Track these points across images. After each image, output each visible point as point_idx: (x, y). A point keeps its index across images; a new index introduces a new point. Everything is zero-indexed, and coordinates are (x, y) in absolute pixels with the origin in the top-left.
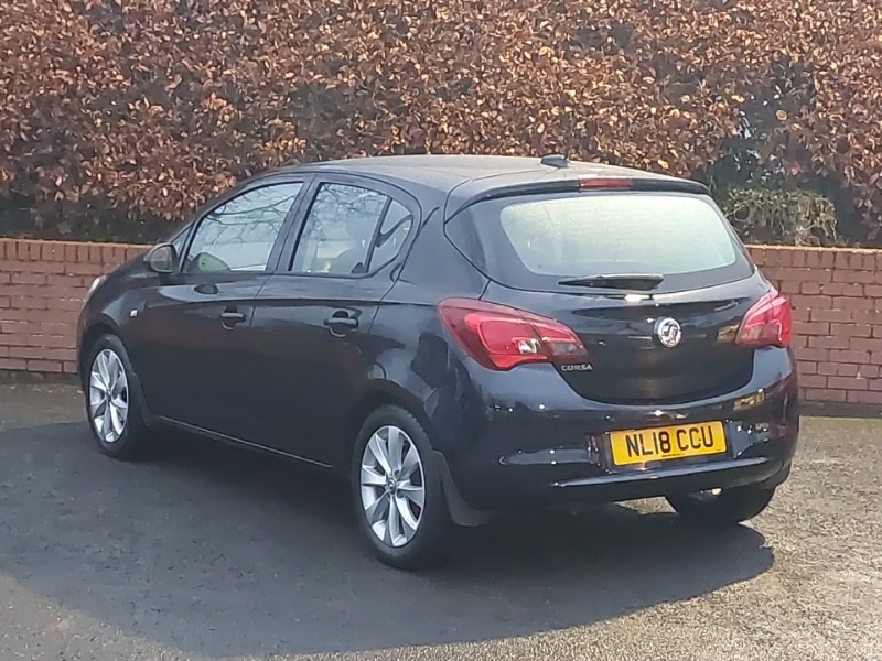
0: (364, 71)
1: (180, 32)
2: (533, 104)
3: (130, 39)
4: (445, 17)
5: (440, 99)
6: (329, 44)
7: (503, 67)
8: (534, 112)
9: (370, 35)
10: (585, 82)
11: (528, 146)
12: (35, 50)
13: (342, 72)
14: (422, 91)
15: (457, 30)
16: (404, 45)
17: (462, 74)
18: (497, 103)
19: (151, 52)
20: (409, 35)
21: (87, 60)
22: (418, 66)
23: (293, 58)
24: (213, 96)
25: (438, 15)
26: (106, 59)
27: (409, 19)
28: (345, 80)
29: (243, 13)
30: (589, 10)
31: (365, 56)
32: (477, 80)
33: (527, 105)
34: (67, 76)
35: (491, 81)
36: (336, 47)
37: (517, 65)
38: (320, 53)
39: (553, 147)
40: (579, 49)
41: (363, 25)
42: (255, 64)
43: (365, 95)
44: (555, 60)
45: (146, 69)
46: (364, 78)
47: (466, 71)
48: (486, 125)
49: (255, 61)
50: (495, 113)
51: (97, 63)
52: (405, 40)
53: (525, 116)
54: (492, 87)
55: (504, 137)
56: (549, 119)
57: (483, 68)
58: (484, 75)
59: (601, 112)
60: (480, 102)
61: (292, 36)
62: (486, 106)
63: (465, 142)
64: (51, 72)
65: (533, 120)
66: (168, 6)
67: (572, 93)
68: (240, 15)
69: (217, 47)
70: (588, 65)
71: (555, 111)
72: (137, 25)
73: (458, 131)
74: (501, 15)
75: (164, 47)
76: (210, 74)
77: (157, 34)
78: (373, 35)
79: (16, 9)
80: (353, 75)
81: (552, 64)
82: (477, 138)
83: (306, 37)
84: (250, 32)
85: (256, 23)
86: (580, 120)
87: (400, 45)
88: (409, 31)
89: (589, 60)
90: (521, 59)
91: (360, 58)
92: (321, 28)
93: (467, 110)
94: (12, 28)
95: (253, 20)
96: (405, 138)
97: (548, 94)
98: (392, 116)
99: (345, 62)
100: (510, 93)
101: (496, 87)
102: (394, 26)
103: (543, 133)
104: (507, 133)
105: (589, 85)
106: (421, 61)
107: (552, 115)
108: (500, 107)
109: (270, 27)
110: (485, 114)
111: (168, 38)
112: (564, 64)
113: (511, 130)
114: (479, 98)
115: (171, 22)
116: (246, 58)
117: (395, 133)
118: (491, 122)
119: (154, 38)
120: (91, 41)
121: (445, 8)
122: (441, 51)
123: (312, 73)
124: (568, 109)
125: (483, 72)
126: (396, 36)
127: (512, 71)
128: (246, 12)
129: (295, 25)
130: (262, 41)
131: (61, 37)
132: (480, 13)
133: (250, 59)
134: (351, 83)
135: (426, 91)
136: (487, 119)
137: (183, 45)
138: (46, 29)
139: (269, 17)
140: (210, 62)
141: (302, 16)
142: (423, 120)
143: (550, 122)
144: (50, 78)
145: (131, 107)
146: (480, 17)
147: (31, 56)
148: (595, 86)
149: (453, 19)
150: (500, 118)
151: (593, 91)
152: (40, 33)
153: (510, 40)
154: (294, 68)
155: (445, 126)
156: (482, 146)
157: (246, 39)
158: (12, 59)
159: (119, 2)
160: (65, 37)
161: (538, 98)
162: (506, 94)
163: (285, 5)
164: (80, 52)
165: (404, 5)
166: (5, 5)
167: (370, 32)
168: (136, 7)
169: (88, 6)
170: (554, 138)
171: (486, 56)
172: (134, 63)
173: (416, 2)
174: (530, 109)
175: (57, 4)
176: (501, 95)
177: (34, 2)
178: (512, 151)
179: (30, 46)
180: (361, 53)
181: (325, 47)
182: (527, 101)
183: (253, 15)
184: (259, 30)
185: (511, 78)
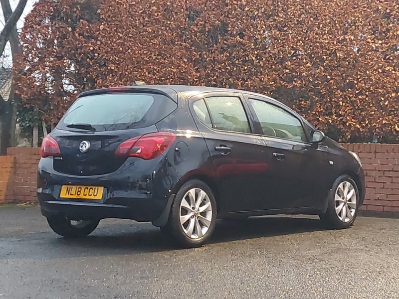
0: (304, 80)
1: (229, 68)
2: (383, 92)
3: (209, 72)
4: (341, 55)
5: (339, 91)
6: (289, 69)
7: (369, 76)
9: (307, 65)
11: (381, 111)
12: (173, 77)
13: (295, 81)
14: (330, 87)
15: (347, 61)
17: (349, 80)
18: (366, 92)
19: (217, 76)
20: (325, 64)
22: (329, 77)
23: (274, 76)
25: (338, 55)
26: (200, 80)
27: (325, 57)
28: (296, 84)
29: (254, 58)
31: (304, 74)
32: (356, 82)
33: (380, 92)
35: (363, 82)
36: (292, 70)
37: (375, 75)
38: (285, 73)
39: (393, 111)
41: (304, 61)
42: (258, 79)
43: (304, 90)
44: (394, 72)
45: (214, 83)
46: (304, 83)
47: (351, 78)
48: (360, 102)
49: (259, 78)
50: (364, 97)
52: (323, 66)
53: (380, 97)
54: (363, 85)
56: (391, 98)
58: (360, 80)
60: (357, 92)
61: (273, 67)
62: (361, 93)
63: (351, 109)
65: (383, 99)
66: (224, 57)
68: (252, 59)
69: (244, 73)
71: (393, 95)
72: (212, 66)
73: (348, 105)
74: (368, 54)
75: (222, 74)
76: (240, 85)
77: (220, 69)
78: (309, 65)
79: (166, 61)
80: (299, 82)
81: (393, 74)
82: (357, 108)
83: (280, 67)
84: (256, 66)
85: (259, 62)
87: (321, 69)
88: (325, 62)
90: (377, 72)
91: (303, 74)
92: (286, 63)
93: (351, 95)
94: (164, 69)
95: (258, 61)
96: (324, 109)
97: (390, 87)
98: (317, 99)
99: (296, 77)
100: (372, 87)
101: (365, 85)
102: (318, 60)
103: (387, 105)
104: (371, 105)
106: (330, 75)
107: (392, 97)
108: (367, 93)
109: (264, 64)
110: (360, 97)
111: (224, 70)
113: (373, 104)
114: (357, 90)
115: (225, 64)
116: (255, 77)
117: (318, 106)
118: (363, 100)
119: (219, 71)
120: (194, 73)
121: (342, 52)
122: (339, 70)
123: (282, 82)
125: (359, 78)
126: (319, 65)
127: (372, 78)
128: (256, 58)
129: (276, 62)
130: (261, 70)
131: (182, 71)
132: (358, 53)
133: (257, 77)
134: (299, 85)
135: (332, 88)
136: (361, 99)
137: (230, 73)
138: (177, 68)
139: (264, 59)
140: (240, 79)
141: (278, 58)
142: (331, 100)
143: (392, 100)
146: (358, 55)
147: (171, 80)
149: (345, 56)
150: (367, 99)
152: (175, 70)
153: (372, 64)
154: (274, 80)
155: (341, 103)
156: (360, 111)
157: (255, 69)
158: (164, 82)
159: (205, 57)
160: (184, 72)
161: (385, 89)
162: (369, 88)
163: (271, 54)
164: (189, 77)
165: (323, 51)
166: (163, 60)
167: (307, 63)
168: (212, 58)
169: (194, 59)
170: (393, 107)
171: (361, 72)
172: (211, 81)
173: (329, 50)
174: (382, 94)
175: (182, 58)
176: (367, 89)
177: (173, 58)
178: (373, 113)
179: (171, 76)
180: (303, 72)
181: (288, 71)
182: (380, 90)
183: (258, 59)
184: (260, 65)
185: (372, 81)
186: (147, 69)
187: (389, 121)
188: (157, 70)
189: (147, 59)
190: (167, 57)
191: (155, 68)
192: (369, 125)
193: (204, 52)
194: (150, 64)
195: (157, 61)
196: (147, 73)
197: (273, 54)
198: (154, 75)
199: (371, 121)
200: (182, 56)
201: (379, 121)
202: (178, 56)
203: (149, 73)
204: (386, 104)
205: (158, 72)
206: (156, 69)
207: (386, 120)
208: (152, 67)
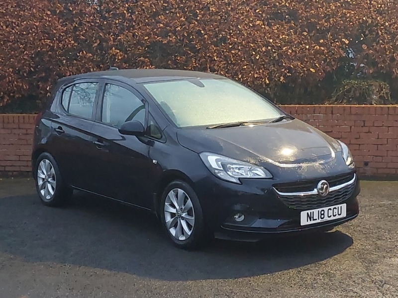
0: (179, 35)
2: (254, 46)
3: (77, 25)
4: (214, 10)
5: (213, 46)
7: (240, 31)
8: (254, 50)
9: (181, 19)
10: (277, 36)
11: (252, 65)
12: (36, 31)
13: (169, 36)
14: (204, 42)
15: (219, 15)
16: (196, 23)
17: (222, 34)
18: (238, 46)
19: (86, 30)
20: (198, 18)
21: (58, 35)
22: (203, 32)
23: (148, 31)
24: (114, 48)
25: (211, 9)
26: (66, 34)
27: (198, 11)
28: (171, 39)
29: (125, 11)
30: (277, 4)
31: (179, 28)
32: (229, 37)
33: (251, 47)
34: (49, 42)
35: (235, 37)
36: (166, 25)
37: (246, 30)
38: (159, 28)
39: (263, 65)
40: (274, 21)
41: (178, 15)
42: (131, 34)
43: (180, 45)
44: (263, 26)
45: (84, 38)
46: (179, 38)
47: (224, 33)
48: (233, 56)
49: (131, 32)
50: (237, 51)
51: (63, 36)
52: (197, 20)
53: (251, 51)
54: (236, 40)
55: (242, 61)
56: (261, 52)
57: (231, 32)
58: (232, 34)
59: (284, 48)
60: (230, 46)
61: (147, 21)
62: (233, 48)
63: (225, 64)
64: (43, 41)
65: (254, 53)
66: (93, 10)
67: (271, 40)
68: (124, 13)
69: (114, 27)
70: (278, 28)
71: (264, 49)
72: (79, 19)
73: (221, 60)
74: (238, 8)
75: (91, 28)
76: (112, 39)
77: (88, 22)
78: (183, 19)
79: (27, 14)
80: (174, 37)
81: (262, 28)
82: (230, 62)
83: (153, 21)
84: (129, 20)
85: (131, 16)
86: (275, 52)
87: (194, 23)
88: (198, 16)
89: (278, 26)
90: (248, 27)
91: (177, 29)
92: (160, 17)
93: (225, 50)
94: (25, 23)
95: (129, 14)
96: (199, 64)
97: (260, 42)
98: (192, 54)
99: (170, 31)
100: (244, 42)
101: (237, 39)
102: (191, 15)
103: (259, 59)
105: (278, 37)
106: (204, 29)
107: (263, 51)
108: (240, 48)
109: (137, 17)
110: (233, 52)
111: (93, 24)
112: (267, 28)
113: (244, 58)
114: (230, 44)
115: (94, 17)
116: (127, 31)
117: (194, 61)
118: (235, 55)
119: (87, 24)
120: (60, 27)
121: (214, 6)
122: (212, 25)
123: (156, 37)
124: (269, 48)
125: (232, 33)
126: (193, 19)
127: (244, 32)
128: (127, 11)
129: (148, 16)
130: (134, 24)
131: (46, 25)
132: (229, 7)
133: (129, 32)
134: (174, 40)
135: (207, 42)
137: (100, 27)
138: (40, 22)
139: (137, 13)
140: (112, 34)
141: (151, 12)
142: (206, 55)
143: (262, 54)
144: (42, 44)
145: (78, 54)
146: (229, 9)
147: (34, 34)
148: (281, 37)
149: (218, 10)
150: (239, 53)
151: (280, 39)
152: (37, 24)
153: (243, 19)
154: (149, 35)
155: (215, 58)
156: (232, 65)
157: (127, 23)
158: (26, 36)
159: (71, 9)
160: (48, 25)
161: (256, 43)
162: (242, 42)
163: (144, 8)
164: (55, 32)
165: (195, 5)
166: (22, 12)
167: (181, 17)
168: (79, 11)
169: (58, 12)
170: (264, 61)
171: (233, 26)
172: (79, 35)
173: (201, 4)
174: (253, 48)
175: (44, 11)
176: (240, 43)
177: (34, 10)
178: (245, 67)
179: (33, 30)
180: (178, 27)
181: (162, 25)
182: (251, 45)
183: (129, 12)
184: (133, 19)
185: (244, 35)
186: (5, 23)
187: (260, 75)
188: (17, 24)
189: (4, 12)
190: (27, 9)
191: (14, 21)
192: (242, 79)
193: (69, 5)
194: (8, 17)
195: (16, 13)
196: (4, 27)
197: (146, 8)
198: (13, 29)
199: (243, 75)
200: (45, 8)
201: (250, 75)
202: (39, 8)
203: (7, 27)
204: (257, 58)
205: (18, 26)
206: (15, 23)
207: (257, 73)
208: (10, 20)
